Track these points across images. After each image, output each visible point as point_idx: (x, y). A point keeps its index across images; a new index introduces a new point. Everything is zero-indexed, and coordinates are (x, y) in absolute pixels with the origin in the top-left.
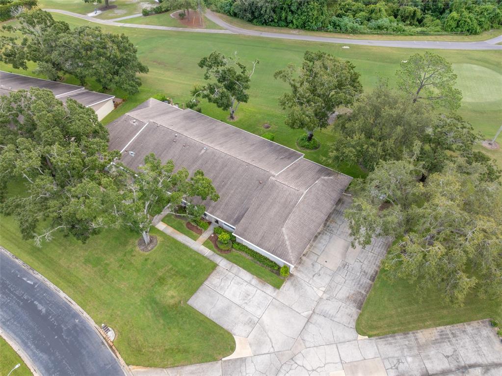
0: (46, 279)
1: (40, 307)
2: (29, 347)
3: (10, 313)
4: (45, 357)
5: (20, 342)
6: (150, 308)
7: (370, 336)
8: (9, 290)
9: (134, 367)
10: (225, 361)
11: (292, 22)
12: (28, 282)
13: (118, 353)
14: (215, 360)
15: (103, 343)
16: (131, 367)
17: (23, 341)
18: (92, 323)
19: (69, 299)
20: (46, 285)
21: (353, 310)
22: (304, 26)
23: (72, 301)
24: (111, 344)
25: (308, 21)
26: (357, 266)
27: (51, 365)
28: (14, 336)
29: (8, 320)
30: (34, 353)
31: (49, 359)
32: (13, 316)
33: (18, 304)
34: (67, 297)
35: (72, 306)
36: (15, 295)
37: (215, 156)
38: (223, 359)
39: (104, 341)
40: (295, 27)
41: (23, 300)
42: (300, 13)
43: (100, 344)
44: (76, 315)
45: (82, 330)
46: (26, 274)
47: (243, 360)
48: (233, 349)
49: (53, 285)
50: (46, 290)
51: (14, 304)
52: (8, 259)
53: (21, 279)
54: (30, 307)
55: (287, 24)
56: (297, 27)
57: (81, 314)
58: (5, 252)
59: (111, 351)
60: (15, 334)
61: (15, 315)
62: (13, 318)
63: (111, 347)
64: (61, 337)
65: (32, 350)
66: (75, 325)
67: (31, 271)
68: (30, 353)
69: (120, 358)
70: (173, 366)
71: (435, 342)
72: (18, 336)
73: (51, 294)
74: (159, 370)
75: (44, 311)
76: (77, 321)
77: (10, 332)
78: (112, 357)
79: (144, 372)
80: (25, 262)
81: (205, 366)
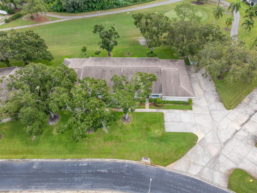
0: (92, 159)
1: (103, 171)
2: (115, 188)
3: (90, 182)
4: (128, 187)
5: (109, 189)
6: (153, 142)
7: (232, 109)
8: (78, 173)
9: (169, 165)
10: (198, 143)
11: (96, 7)
12: (84, 165)
13: (157, 165)
14: (195, 144)
16: (167, 166)
17: (110, 188)
18: (134, 162)
19: (113, 160)
20: (95, 161)
21: (220, 104)
22: (102, 8)
23: (116, 160)
24: (151, 164)
25: (104, 5)
26: (208, 89)
27: (134, 188)
28: (104, 189)
29: (93, 185)
30: (121, 189)
31: (131, 186)
32: (93, 182)
33: (91, 176)
34: (111, 159)
35: (117, 161)
36: (83, 174)
37: (129, 70)
38: (197, 142)
39: (146, 165)
40: (97, 9)
41: (90, 173)
42: (99, 2)
43: (146, 167)
44: (123, 164)
45: (131, 168)
46: (79, 163)
47: (203, 139)
48: (197, 137)
49: (98, 159)
50: (97, 163)
51: (88, 177)
52: (60, 162)
53: (78, 166)
54: (97, 174)
55: (93, 9)
56: (99, 9)
57: (125, 162)
58: (55, 160)
59: (153, 167)
60: (103, 188)
61: (94, 181)
62: (94, 183)
63: (152, 165)
64: (126, 175)
65: (118, 188)
66: (128, 168)
67: (80, 160)
68: (119, 190)
69: (160, 166)
70: (183, 156)
71: (250, 101)
72: (105, 188)
73: (102, 163)
74: (179, 160)
75: (106, 171)
76: (127, 165)
77: (100, 189)
78: (156, 168)
79: (174, 165)
80: (72, 158)
81: (193, 148)
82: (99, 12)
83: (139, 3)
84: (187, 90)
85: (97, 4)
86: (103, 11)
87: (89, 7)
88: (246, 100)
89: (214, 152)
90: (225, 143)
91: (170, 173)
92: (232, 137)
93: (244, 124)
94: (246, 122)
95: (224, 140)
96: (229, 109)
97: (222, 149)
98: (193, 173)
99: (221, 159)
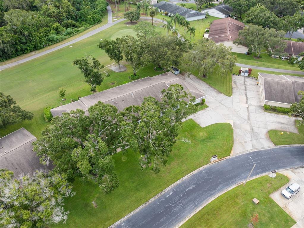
0: (172, 185)
1: (191, 188)
2: (214, 193)
3: (190, 203)
4: (221, 186)
5: (210, 197)
7: (232, 95)
8: (173, 204)
9: (231, 153)
10: (234, 127)
12: (170, 194)
13: (224, 158)
14: (233, 129)
15: (218, 163)
16: (231, 154)
17: (210, 196)
18: (206, 166)
19: (189, 174)
20: (176, 185)
21: (222, 95)
22: (36, 48)
23: (192, 173)
24: (219, 160)
25: (38, 44)
26: (204, 88)
27: (225, 183)
28: (206, 200)
29: (195, 204)
30: (217, 191)
31: (222, 184)
32: (193, 201)
33: (186, 198)
34: (188, 175)
35: (194, 173)
36: (177, 201)
38: (233, 127)
39: (217, 162)
40: (29, 51)
41: (183, 197)
42: (29, 42)
43: (218, 164)
44: (200, 172)
45: (209, 171)
46: (164, 196)
47: (234, 123)
49: (177, 182)
50: (180, 185)
51: (184, 201)
52: (146, 207)
53: (166, 199)
54: (188, 194)
57: (200, 170)
58: (139, 209)
59: (222, 161)
60: (205, 200)
61: (192, 200)
62: (194, 201)
63: (220, 160)
64: (211, 179)
65: (216, 192)
66: (206, 173)
67: (162, 193)
68: (217, 192)
69: (226, 158)
70: (233, 141)
71: (236, 85)
72: (206, 198)
73: (184, 182)
74: (234, 146)
75: (193, 186)
76: (204, 172)
77: (203, 202)
78: (225, 160)
79: (234, 150)
80: (154, 196)
81: (234, 133)
82: (33, 53)
83: (74, 35)
84: (197, 92)
85: (28, 44)
86: (37, 52)
87: (17, 50)
88: (234, 85)
89: (248, 128)
90: (249, 119)
91: (237, 157)
92: (249, 113)
93: (247, 101)
94: (247, 100)
95: (246, 118)
96: (230, 96)
97: (250, 123)
98: (249, 149)
99: (256, 130)
